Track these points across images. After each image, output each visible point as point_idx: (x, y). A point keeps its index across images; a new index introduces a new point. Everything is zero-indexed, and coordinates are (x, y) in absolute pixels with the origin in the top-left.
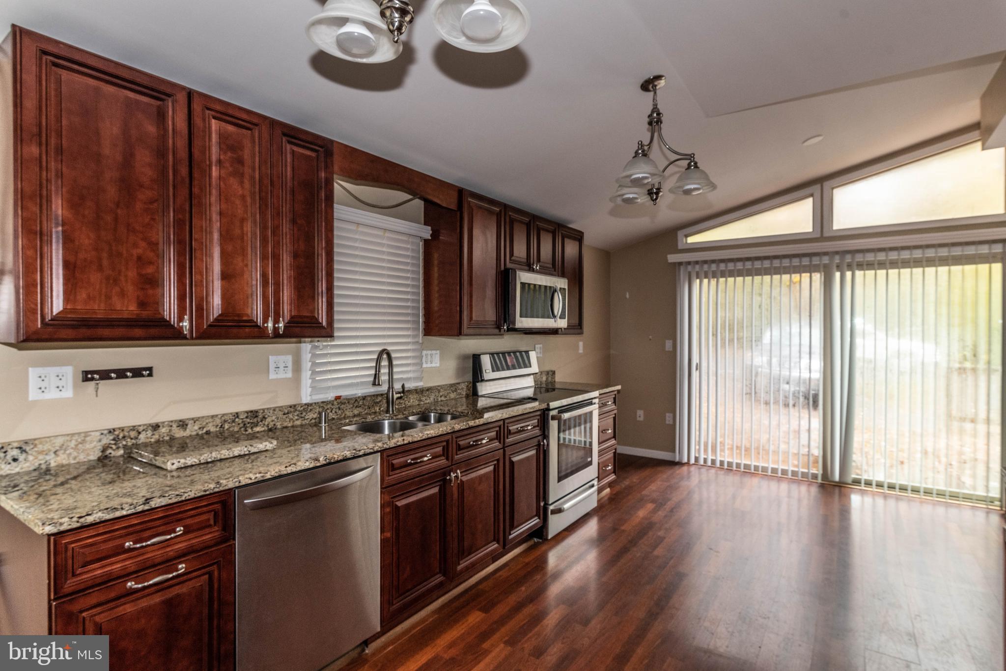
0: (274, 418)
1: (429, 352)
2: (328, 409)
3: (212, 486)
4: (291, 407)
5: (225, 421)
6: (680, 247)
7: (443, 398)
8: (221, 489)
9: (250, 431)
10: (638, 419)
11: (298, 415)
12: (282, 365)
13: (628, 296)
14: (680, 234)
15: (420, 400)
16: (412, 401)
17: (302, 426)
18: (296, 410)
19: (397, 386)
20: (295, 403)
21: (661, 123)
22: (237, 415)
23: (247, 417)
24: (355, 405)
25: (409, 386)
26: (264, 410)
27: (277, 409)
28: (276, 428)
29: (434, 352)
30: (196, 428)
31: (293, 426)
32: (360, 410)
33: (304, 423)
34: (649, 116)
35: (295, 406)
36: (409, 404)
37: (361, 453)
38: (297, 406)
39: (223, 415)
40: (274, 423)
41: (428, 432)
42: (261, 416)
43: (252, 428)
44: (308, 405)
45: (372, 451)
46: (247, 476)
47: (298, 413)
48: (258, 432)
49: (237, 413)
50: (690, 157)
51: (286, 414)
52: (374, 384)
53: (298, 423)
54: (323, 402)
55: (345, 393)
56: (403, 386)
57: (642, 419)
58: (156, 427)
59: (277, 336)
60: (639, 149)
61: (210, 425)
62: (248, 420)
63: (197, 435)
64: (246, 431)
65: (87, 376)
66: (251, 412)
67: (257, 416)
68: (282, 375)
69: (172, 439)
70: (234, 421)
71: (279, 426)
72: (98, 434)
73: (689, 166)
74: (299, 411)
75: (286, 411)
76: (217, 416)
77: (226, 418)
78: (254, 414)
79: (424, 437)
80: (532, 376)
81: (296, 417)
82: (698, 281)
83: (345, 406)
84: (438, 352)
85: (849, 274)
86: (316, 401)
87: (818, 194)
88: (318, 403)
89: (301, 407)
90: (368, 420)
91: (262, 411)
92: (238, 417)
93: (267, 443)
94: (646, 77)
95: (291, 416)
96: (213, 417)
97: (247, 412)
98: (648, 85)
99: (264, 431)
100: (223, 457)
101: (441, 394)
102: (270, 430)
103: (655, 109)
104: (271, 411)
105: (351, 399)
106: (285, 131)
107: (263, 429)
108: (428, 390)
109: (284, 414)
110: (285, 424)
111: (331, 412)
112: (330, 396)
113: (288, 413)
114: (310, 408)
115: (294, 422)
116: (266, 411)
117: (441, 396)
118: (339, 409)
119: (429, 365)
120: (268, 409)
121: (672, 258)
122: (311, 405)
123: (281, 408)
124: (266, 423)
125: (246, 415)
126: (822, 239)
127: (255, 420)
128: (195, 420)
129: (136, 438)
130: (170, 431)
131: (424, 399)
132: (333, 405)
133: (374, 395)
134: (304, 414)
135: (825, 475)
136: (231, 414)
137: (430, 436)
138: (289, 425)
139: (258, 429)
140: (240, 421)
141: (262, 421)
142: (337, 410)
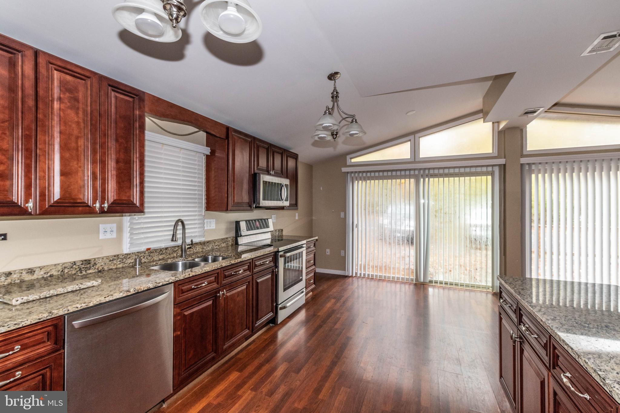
0: (102, 264)
1: (209, 220)
2: (141, 256)
3: (45, 315)
4: (115, 256)
5: (65, 268)
6: (348, 164)
7: (217, 247)
8: (53, 316)
9: (84, 273)
10: (327, 254)
11: (120, 261)
12: (109, 230)
13: (321, 189)
14: (348, 157)
15: (203, 249)
16: (197, 249)
17: (123, 267)
18: (119, 258)
19: (188, 241)
20: (117, 254)
21: (338, 97)
22: (75, 263)
23: (82, 264)
24: (161, 252)
25: (196, 240)
26: (95, 259)
27: (105, 258)
28: (104, 270)
29: (212, 220)
30: (42, 273)
31: (116, 268)
32: (164, 256)
33: (124, 265)
34: (332, 93)
35: (118, 255)
36: (196, 251)
37: (160, 285)
38: (119, 256)
39: (64, 263)
40: (102, 267)
41: (206, 269)
42: (92, 263)
43: (86, 271)
44: (127, 254)
45: (168, 283)
46: (75, 306)
47: (120, 260)
48: (90, 273)
49: (74, 262)
50: (353, 116)
51: (111, 261)
52: (172, 240)
53: (121, 266)
54: (138, 252)
55: (153, 246)
56: (192, 241)
57: (329, 254)
58: (8, 274)
59: (102, 212)
60: (326, 110)
61: (53, 270)
62: (83, 266)
63: (43, 277)
64: (81, 273)
66: (86, 260)
67: (89, 263)
68: (108, 236)
69: (22, 281)
70: (72, 267)
71: (106, 268)
73: (352, 122)
74: (121, 258)
75: (112, 259)
76: (59, 264)
77: (66, 265)
78: (88, 262)
79: (203, 272)
80: (270, 233)
81: (119, 263)
82: (357, 181)
83: (153, 254)
84: (214, 220)
85: (427, 179)
86: (133, 252)
87: (413, 140)
88: (134, 253)
89: (123, 256)
90: (168, 262)
91: (93, 260)
92: (75, 264)
93: (94, 282)
94: (330, 73)
95: (115, 262)
96: (55, 265)
97: (82, 261)
98: (332, 77)
99: (95, 272)
100: (59, 293)
101: (216, 244)
102: (100, 271)
103: (335, 89)
104: (101, 260)
105: (158, 249)
106: (111, 83)
107: (94, 271)
108: (208, 242)
109: (110, 261)
110: (111, 267)
111: (144, 258)
112: (143, 248)
113: (113, 260)
114: (129, 256)
115: (117, 265)
116: (96, 260)
117: (216, 246)
118: (149, 256)
119: (209, 228)
120: (98, 258)
121: (344, 170)
122: (130, 254)
123: (107, 257)
124: (97, 267)
125: (81, 263)
126: (415, 162)
127: (88, 266)
128: (41, 268)
130: (21, 276)
131: (205, 247)
132: (145, 253)
133: (173, 247)
134: (125, 260)
135: (417, 279)
136: (70, 262)
137: (207, 271)
138: (114, 268)
139: (90, 271)
140: (77, 267)
141: (93, 266)
142: (148, 257)
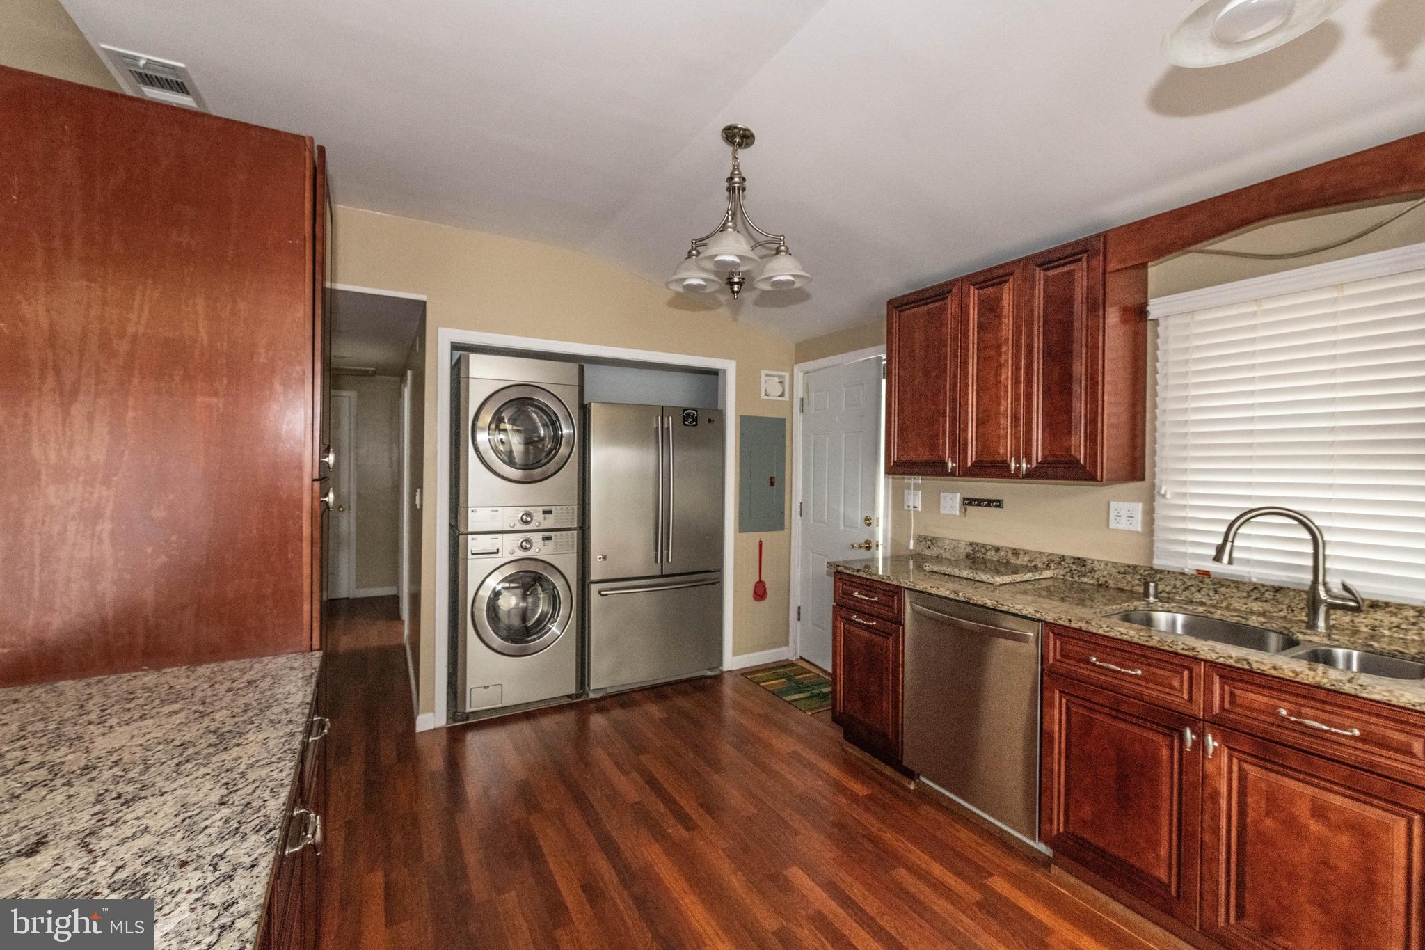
0: (1105, 573)
2: (1192, 585)
4: (1129, 567)
5: (1052, 560)
11: (1139, 580)
18: (1137, 573)
19: (1335, 584)
20: (1135, 564)
22: (1063, 558)
23: (1073, 563)
26: (1093, 561)
27: (1110, 565)
28: (1107, 587)
30: (1026, 559)
32: (1267, 607)
35: (1135, 567)
38: (1138, 568)
39: (1050, 555)
40: (1105, 579)
42: (1089, 567)
44: (1156, 571)
47: (1139, 576)
49: (1063, 556)
51: (1122, 573)
54: (1180, 573)
58: (997, 549)
61: (1038, 560)
62: (1075, 567)
63: (1027, 566)
65: (968, 502)
66: (1079, 559)
67: (1084, 566)
68: (1127, 526)
69: (1008, 563)
70: (1059, 563)
71: (1111, 584)
72: (964, 543)
74: (1141, 575)
75: (1122, 571)
76: (1044, 553)
77: (1053, 558)
78: (1081, 562)
81: (1137, 582)
83: (1228, 591)
86: (1168, 569)
88: (1173, 573)
89: (1145, 571)
91: (1090, 562)
92: (1064, 560)
95: (1129, 577)
96: (1040, 553)
97: (1074, 558)
99: (1092, 584)
102: (1101, 586)
104: (1102, 565)
107: (1091, 582)
109: (1119, 573)
110: (1121, 586)
111: (1199, 591)
113: (1124, 573)
114: (1159, 576)
115: (1133, 586)
116: (1095, 563)
118: (1216, 592)
120: (1098, 561)
122: (1161, 572)
123: (1115, 565)
124: (1096, 577)
125: (1072, 561)
127: (1083, 569)
128: (1026, 552)
129: (985, 554)
130: (1007, 556)
136: (1058, 555)
139: (1085, 580)
140: (1067, 566)
141: (1090, 572)
142: (1211, 593)
